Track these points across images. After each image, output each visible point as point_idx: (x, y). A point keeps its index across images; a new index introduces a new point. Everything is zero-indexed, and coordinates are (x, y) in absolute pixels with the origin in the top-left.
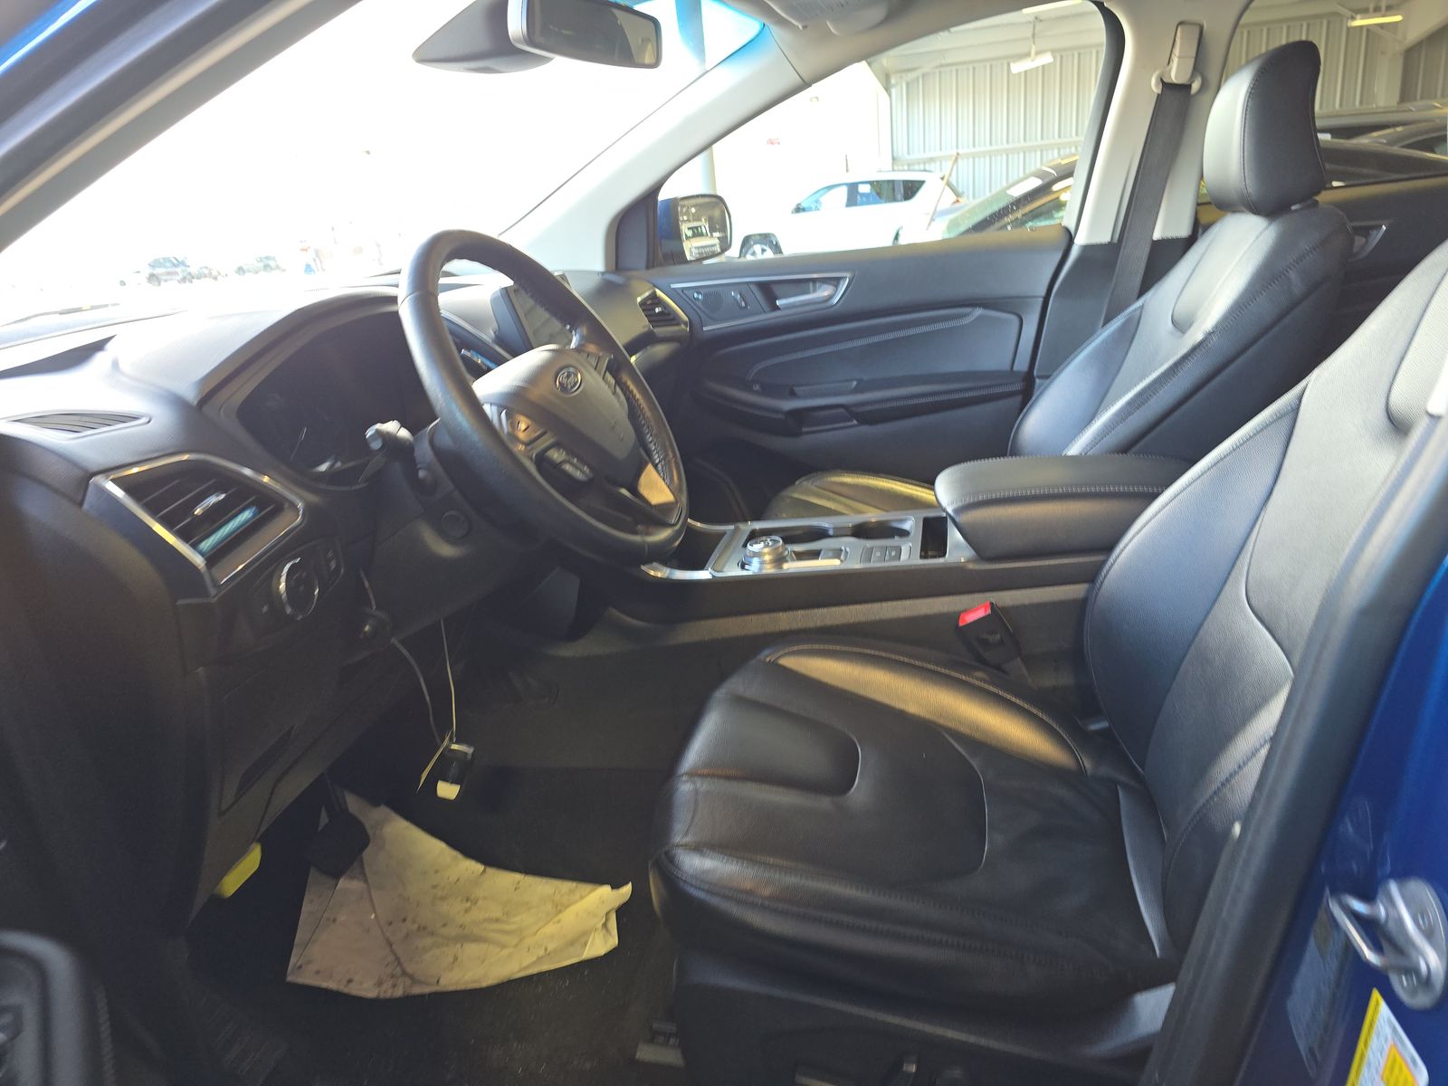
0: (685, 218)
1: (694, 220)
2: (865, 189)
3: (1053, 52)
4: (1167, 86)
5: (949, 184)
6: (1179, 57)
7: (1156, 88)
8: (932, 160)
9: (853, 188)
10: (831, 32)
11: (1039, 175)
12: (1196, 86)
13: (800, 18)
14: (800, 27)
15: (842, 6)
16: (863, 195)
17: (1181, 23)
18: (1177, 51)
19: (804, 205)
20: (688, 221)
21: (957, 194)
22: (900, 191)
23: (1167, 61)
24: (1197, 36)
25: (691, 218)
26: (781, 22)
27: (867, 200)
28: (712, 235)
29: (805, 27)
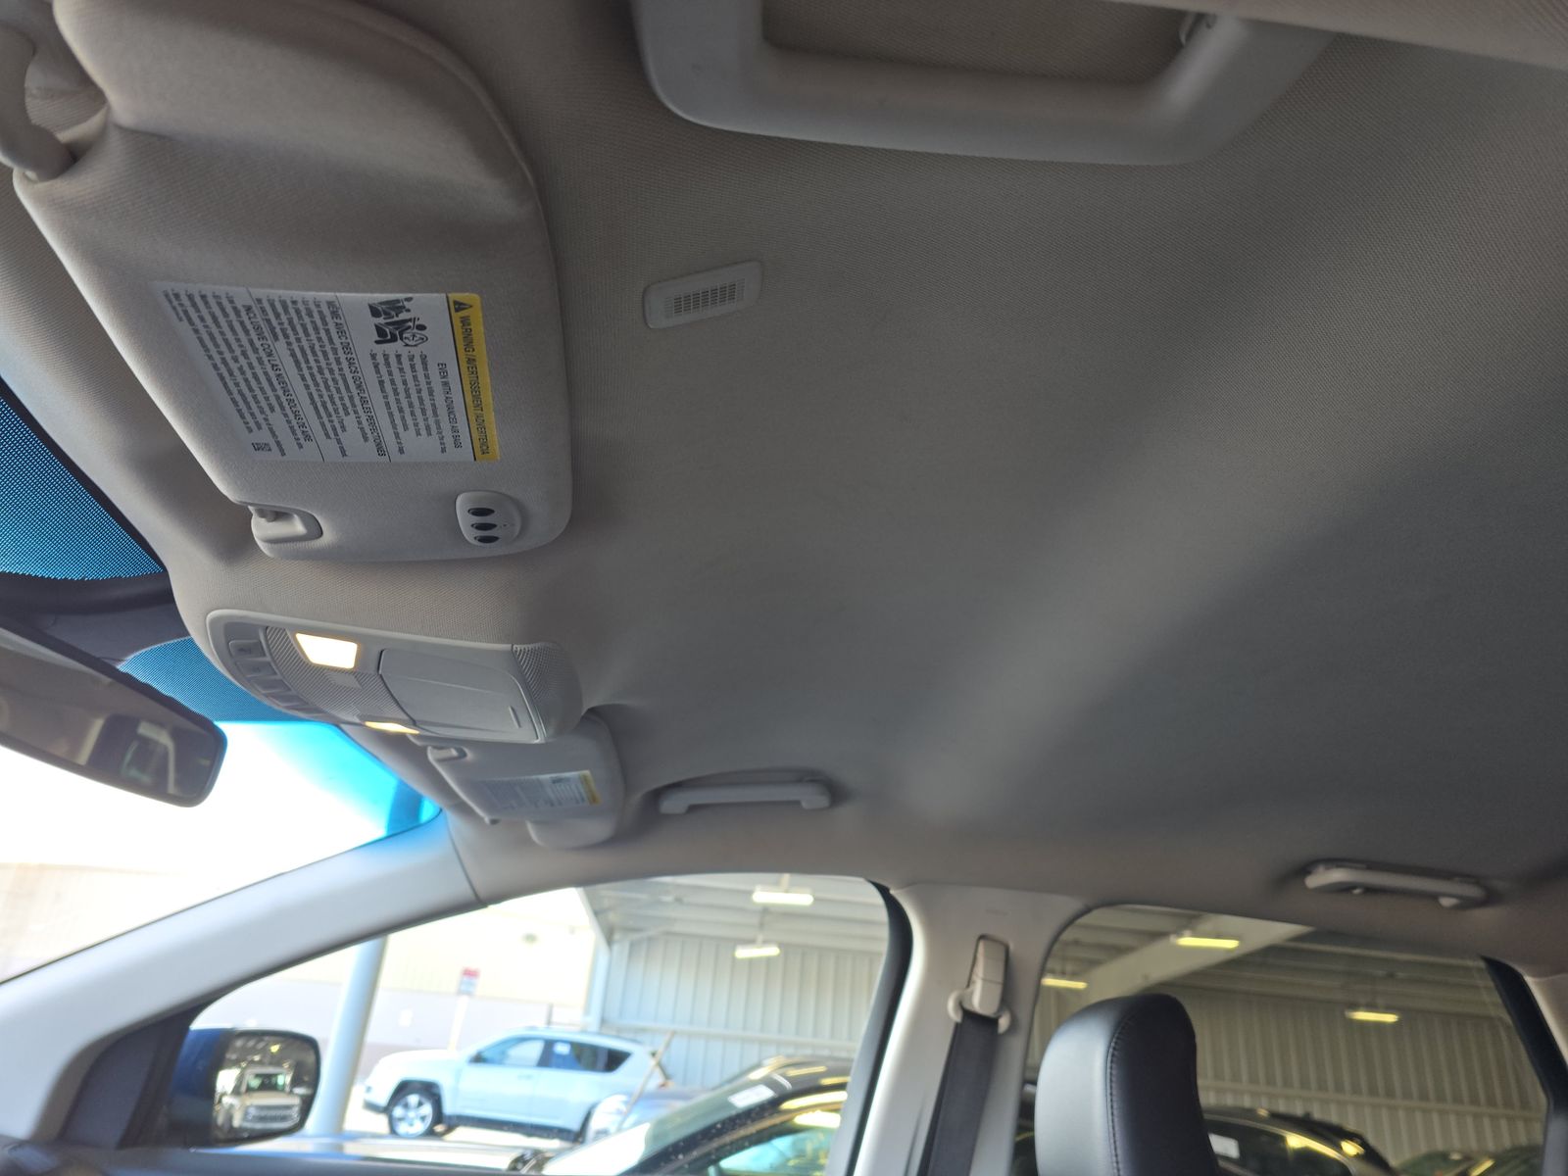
0: (257, 1058)
1: (271, 1064)
2: (562, 1049)
3: (781, 945)
4: (969, 1015)
5: (660, 1065)
6: (985, 980)
7: (955, 1016)
8: (643, 1030)
9: (549, 1044)
10: (530, 838)
11: (769, 1082)
12: (1004, 1023)
13: (489, 807)
14: (487, 819)
15: (552, 805)
16: (560, 1056)
17: (982, 937)
18: (980, 970)
19: (486, 1055)
20: (261, 1063)
21: (667, 1076)
22: (603, 1060)
23: (966, 983)
24: (1002, 956)
25: (267, 1060)
26: (462, 808)
27: (563, 1063)
28: (291, 1092)
29: (494, 822)
